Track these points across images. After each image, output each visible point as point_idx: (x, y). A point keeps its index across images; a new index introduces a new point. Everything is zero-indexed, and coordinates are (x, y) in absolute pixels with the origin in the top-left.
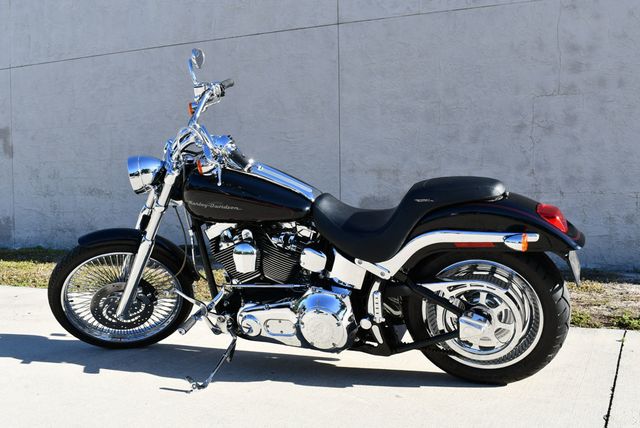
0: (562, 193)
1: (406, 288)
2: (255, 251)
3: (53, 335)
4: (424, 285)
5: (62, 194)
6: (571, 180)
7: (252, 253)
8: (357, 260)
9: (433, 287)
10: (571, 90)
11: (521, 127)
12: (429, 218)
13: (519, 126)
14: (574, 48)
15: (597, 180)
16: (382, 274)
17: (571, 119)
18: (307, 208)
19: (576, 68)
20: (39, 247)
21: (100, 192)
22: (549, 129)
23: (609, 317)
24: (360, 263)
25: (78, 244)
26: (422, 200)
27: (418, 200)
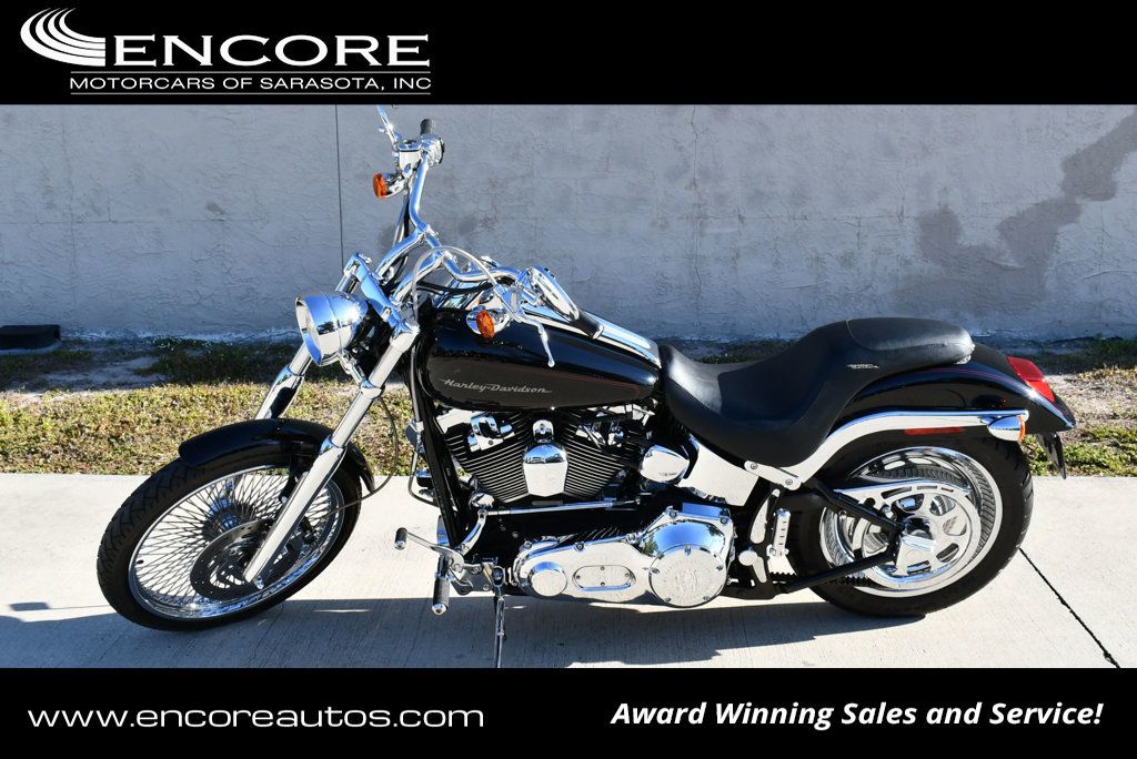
1: (815, 497)
4: (845, 492)
8: (748, 464)
9: (860, 495)
12: (870, 391)
15: (799, 196)
16: (789, 483)
24: (753, 468)
25: (178, 456)
26: (860, 366)
27: (854, 367)
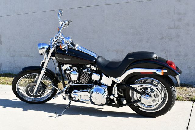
0: (174, 59)
1: (125, 86)
2: (78, 73)
3: (13, 99)
4: (131, 85)
5: (17, 56)
6: (177, 55)
7: (77, 74)
9: (133, 86)
10: (178, 27)
11: (162, 38)
12: (133, 64)
13: (161, 38)
14: (179, 14)
15: (186, 55)
16: (117, 82)
17: (178, 36)
18: (94, 60)
19: (180, 20)
20: (9, 73)
21: (29, 56)
22: (171, 39)
23: (189, 98)
24: (110, 78)
25: (22, 70)
26: (131, 59)
27: (129, 59)
